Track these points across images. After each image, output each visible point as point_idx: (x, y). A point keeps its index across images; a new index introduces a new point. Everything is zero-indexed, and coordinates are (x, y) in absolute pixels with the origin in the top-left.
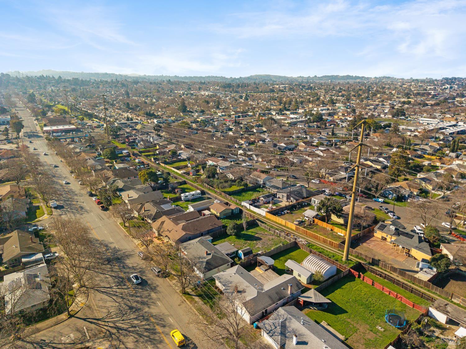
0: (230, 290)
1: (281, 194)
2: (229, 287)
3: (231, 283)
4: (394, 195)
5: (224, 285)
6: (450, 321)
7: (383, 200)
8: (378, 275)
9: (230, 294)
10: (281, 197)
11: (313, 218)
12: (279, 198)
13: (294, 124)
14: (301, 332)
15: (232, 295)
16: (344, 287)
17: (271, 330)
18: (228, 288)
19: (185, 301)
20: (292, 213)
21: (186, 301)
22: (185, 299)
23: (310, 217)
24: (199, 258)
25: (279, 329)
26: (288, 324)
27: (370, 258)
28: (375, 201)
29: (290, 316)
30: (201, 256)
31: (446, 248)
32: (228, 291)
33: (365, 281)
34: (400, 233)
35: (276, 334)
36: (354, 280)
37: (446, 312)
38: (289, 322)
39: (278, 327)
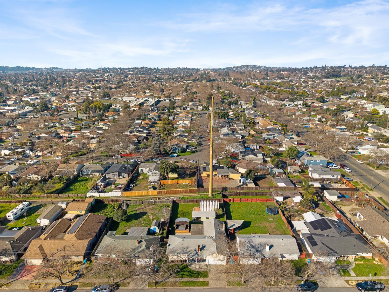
0: (193, 253)
1: (111, 174)
2: (189, 251)
3: (188, 248)
4: (180, 149)
5: (184, 253)
6: (285, 198)
7: (177, 154)
8: (235, 195)
9: (196, 255)
10: (111, 177)
11: (159, 180)
12: (109, 178)
13: (23, 116)
14: (264, 242)
15: (198, 255)
16: (231, 211)
17: (250, 254)
18: (190, 253)
19: (164, 289)
20: (136, 185)
21: (165, 287)
22: (163, 287)
23: (156, 181)
24: (134, 250)
25: (253, 250)
26: (253, 244)
27: (221, 188)
28: (172, 157)
29: (250, 239)
30: (134, 247)
31: (240, 167)
32: (192, 254)
33: (235, 202)
34: (216, 168)
35: (255, 253)
36: (230, 205)
37: (281, 195)
38: (253, 242)
39: (252, 249)
